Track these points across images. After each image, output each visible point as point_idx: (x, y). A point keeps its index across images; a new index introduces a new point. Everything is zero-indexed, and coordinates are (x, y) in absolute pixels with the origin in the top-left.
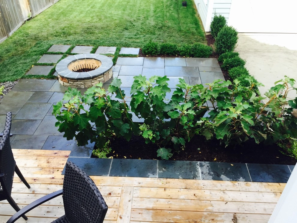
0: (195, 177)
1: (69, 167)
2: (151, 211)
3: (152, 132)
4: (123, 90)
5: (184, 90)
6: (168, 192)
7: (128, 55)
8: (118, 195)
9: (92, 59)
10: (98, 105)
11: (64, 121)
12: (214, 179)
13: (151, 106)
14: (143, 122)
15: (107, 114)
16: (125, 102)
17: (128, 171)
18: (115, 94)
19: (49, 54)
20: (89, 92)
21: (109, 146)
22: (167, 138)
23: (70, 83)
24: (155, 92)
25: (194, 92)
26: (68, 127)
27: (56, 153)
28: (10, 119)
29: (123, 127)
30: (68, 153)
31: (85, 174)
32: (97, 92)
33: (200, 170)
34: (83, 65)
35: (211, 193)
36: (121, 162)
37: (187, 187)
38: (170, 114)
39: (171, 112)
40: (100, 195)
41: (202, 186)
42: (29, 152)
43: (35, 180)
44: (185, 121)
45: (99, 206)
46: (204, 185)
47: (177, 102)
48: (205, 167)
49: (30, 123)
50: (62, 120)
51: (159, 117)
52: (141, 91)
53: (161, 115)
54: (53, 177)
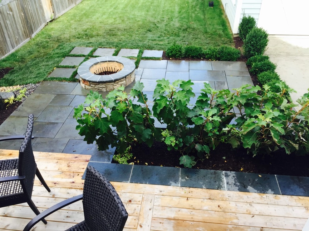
0: (219, 187)
1: (90, 172)
2: (173, 221)
3: (175, 138)
4: (145, 95)
5: (209, 96)
6: (191, 202)
7: (151, 58)
8: (139, 203)
9: (114, 61)
10: (119, 109)
11: (85, 125)
12: (240, 190)
13: (174, 111)
14: (166, 127)
15: (128, 118)
16: (147, 107)
17: (149, 178)
18: (137, 98)
19: (72, 56)
20: (110, 95)
21: (130, 152)
22: (190, 145)
23: (92, 86)
24: (179, 97)
25: (220, 97)
26: (88, 131)
27: (76, 157)
28: (32, 121)
29: (145, 132)
30: (89, 157)
31: (106, 179)
32: (119, 96)
33: (225, 180)
34: (105, 68)
35: (236, 205)
36: (142, 168)
37: (211, 198)
38: (194, 120)
39: (196, 118)
40: (120, 202)
41: (228, 197)
42: (50, 156)
43: (55, 183)
44: (210, 127)
45: (120, 213)
46: (229, 197)
47: (202, 108)
48: (231, 177)
49: (51, 126)
50: (83, 123)
51: (182, 123)
52: (164, 95)
53: (185, 121)
54: (74, 181)
